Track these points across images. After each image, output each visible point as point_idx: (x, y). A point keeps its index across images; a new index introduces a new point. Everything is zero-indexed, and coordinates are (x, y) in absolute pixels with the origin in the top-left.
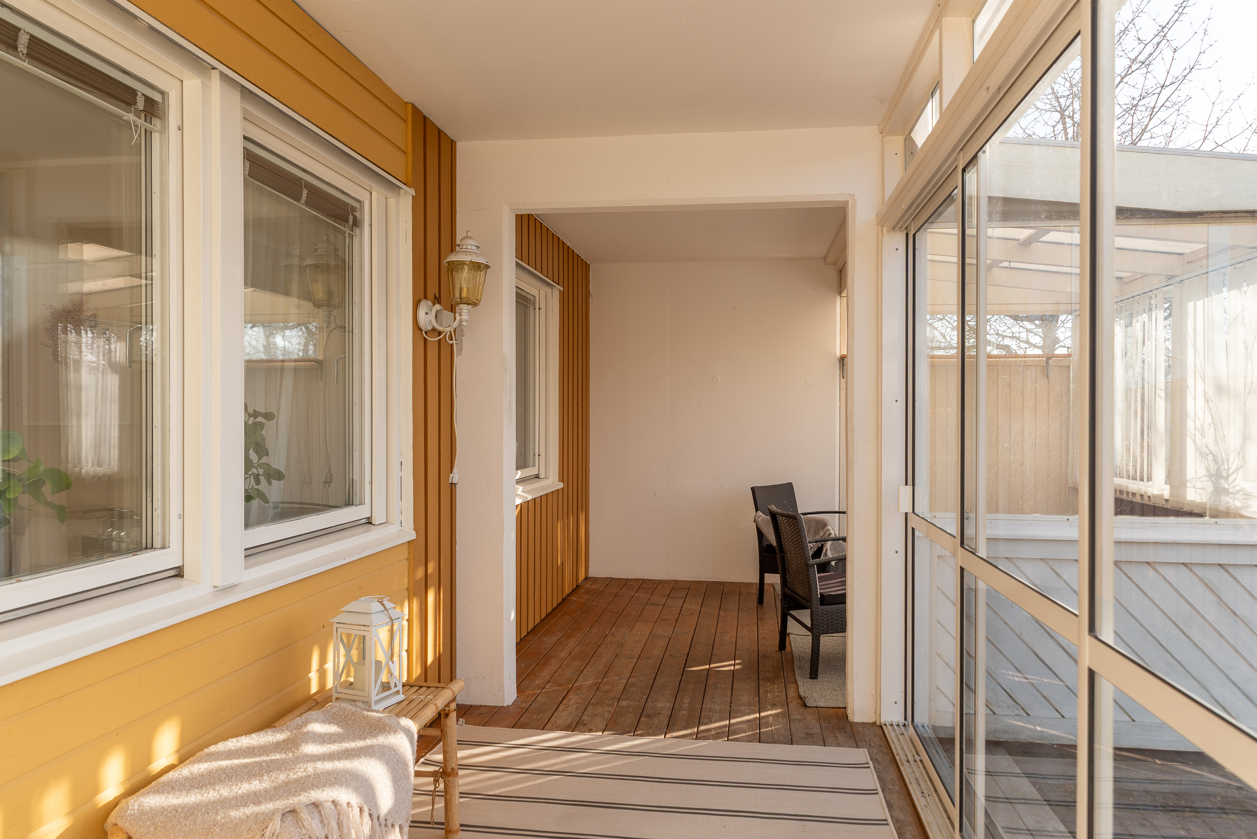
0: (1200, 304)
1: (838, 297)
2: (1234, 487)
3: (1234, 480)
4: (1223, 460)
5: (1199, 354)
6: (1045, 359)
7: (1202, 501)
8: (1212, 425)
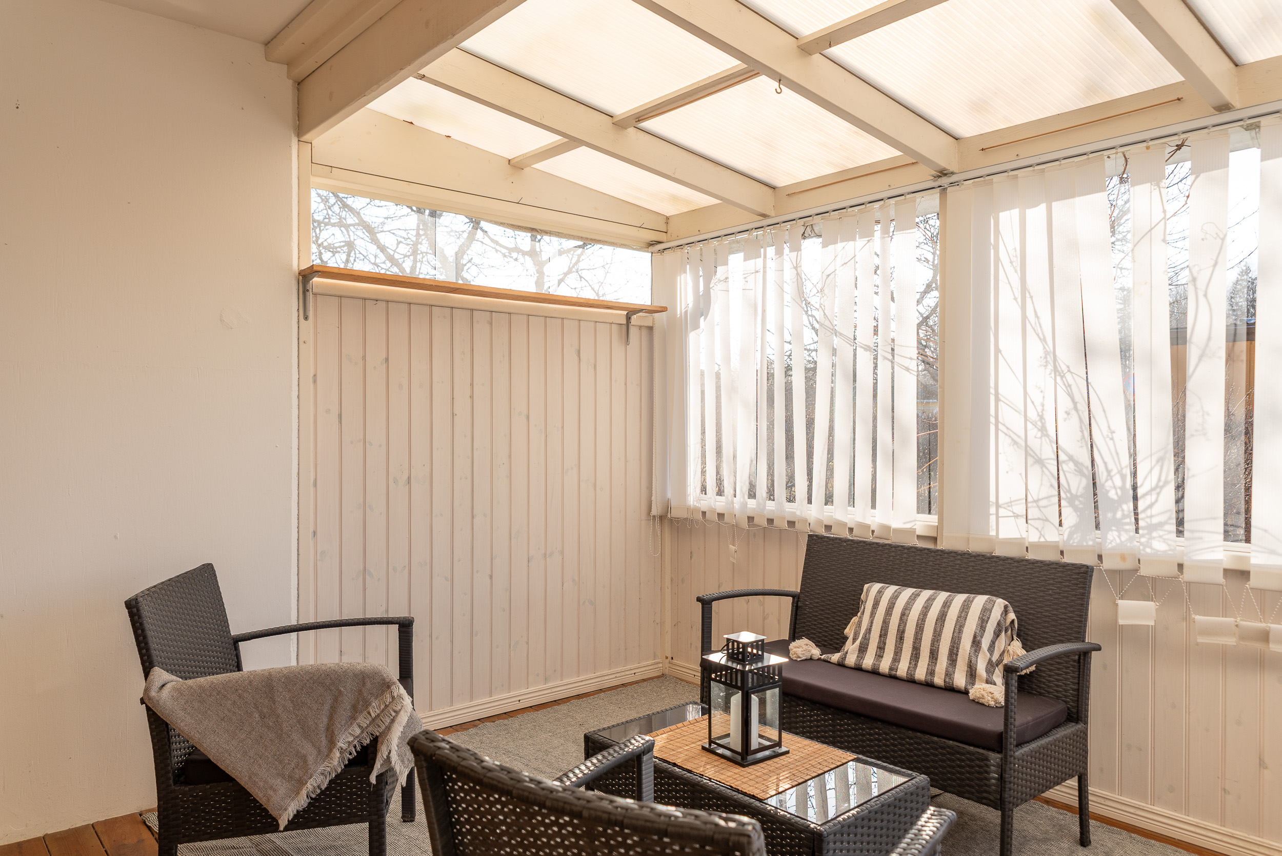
0: (1036, 214)
1: (294, 141)
2: (1151, 517)
3: (1151, 506)
4: (1109, 472)
5: (1031, 297)
6: (625, 313)
7: (1042, 540)
8: (1073, 412)
